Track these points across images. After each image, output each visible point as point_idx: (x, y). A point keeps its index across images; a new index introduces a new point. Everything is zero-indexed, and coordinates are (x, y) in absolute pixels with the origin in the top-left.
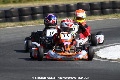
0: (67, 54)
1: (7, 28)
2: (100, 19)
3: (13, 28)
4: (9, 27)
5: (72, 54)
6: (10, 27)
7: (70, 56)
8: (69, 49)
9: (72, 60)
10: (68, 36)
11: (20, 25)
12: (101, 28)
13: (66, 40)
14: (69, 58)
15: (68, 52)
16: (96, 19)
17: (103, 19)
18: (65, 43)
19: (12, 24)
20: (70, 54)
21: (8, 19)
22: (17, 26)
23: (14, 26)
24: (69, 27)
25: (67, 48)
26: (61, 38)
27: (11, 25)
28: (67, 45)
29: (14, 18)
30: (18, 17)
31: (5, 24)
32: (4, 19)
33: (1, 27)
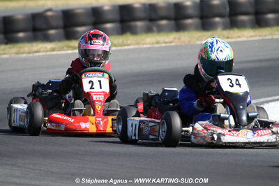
1: (37, 54)
2: (252, 36)
3: (49, 55)
4: (41, 54)
6: (43, 52)
11: (65, 48)
12: (255, 58)
16: (243, 36)
17: (260, 36)
19: (49, 46)
21: (39, 34)
22: (60, 51)
23: (53, 50)
27: (46, 48)
29: (52, 32)
30: (61, 31)
31: (32, 46)
32: (30, 34)
33: (23, 53)
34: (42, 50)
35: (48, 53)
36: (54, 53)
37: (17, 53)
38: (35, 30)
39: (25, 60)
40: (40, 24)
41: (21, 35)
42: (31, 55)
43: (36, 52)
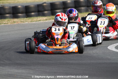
0: (58, 47)
1: (40, 22)
3: (45, 22)
4: (41, 22)
5: (63, 47)
6: (42, 21)
7: (60, 49)
8: (59, 42)
9: (62, 53)
10: (59, 30)
11: (52, 19)
13: (57, 33)
14: (59, 51)
15: (58, 45)
18: (56, 37)
19: (45, 18)
20: (61, 47)
21: (40, 13)
22: (49, 20)
23: (46, 20)
24: (63, 21)
25: (58, 41)
26: (53, 32)
27: (43, 19)
28: (57, 39)
29: (46, 12)
30: (50, 12)
31: (38, 18)
32: (37, 13)
33: (34, 21)
34: (42, 20)
35: (44, 21)
36: (47, 21)
37: (31, 22)
38: (39, 11)
39: (34, 24)
40: (41, 9)
41: (33, 14)
42: (37, 22)
43: (39, 21)
